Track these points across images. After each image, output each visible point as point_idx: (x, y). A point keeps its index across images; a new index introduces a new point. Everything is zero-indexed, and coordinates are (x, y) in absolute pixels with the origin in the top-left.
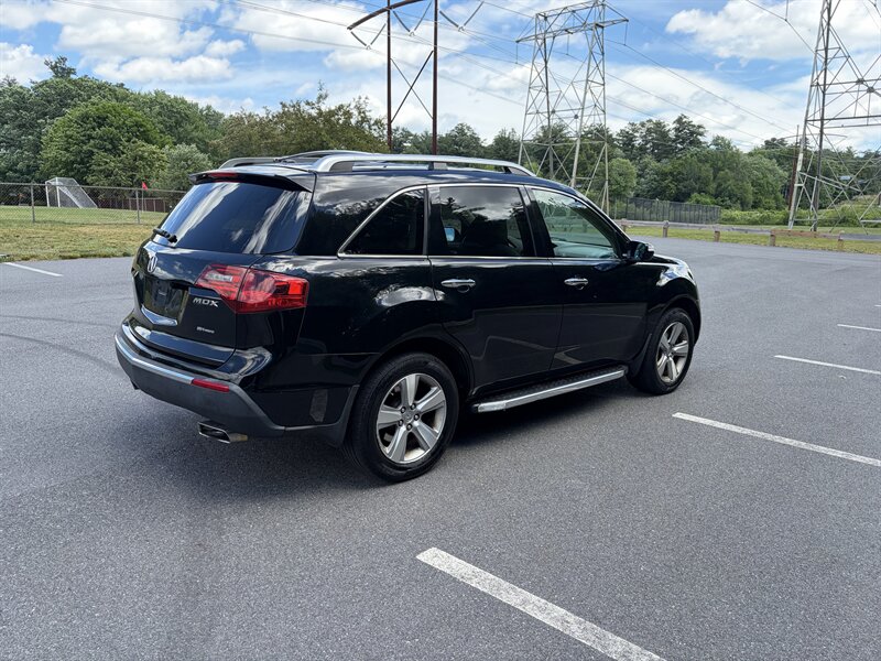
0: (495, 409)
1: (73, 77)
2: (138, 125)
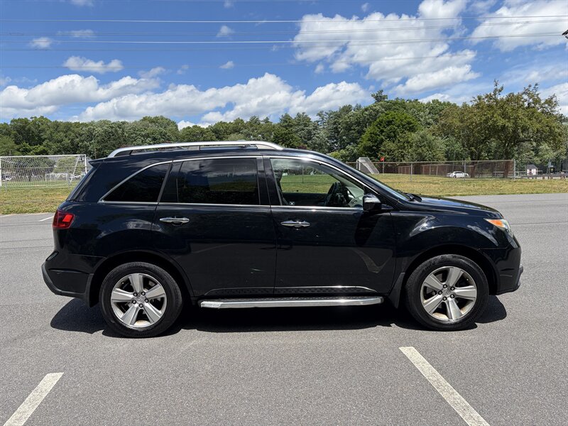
0: (212, 306)
1: (386, 100)
2: (409, 123)
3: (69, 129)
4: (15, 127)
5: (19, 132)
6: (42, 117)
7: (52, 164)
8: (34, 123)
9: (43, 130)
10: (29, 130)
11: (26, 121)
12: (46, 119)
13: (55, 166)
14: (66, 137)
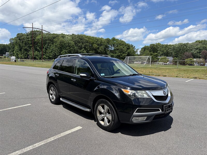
3: (167, 47)
4: (150, 47)
5: (151, 48)
6: (159, 43)
7: (158, 59)
8: (156, 45)
9: (158, 48)
10: (154, 48)
11: (154, 45)
12: (160, 44)
13: (159, 60)
14: (165, 49)
